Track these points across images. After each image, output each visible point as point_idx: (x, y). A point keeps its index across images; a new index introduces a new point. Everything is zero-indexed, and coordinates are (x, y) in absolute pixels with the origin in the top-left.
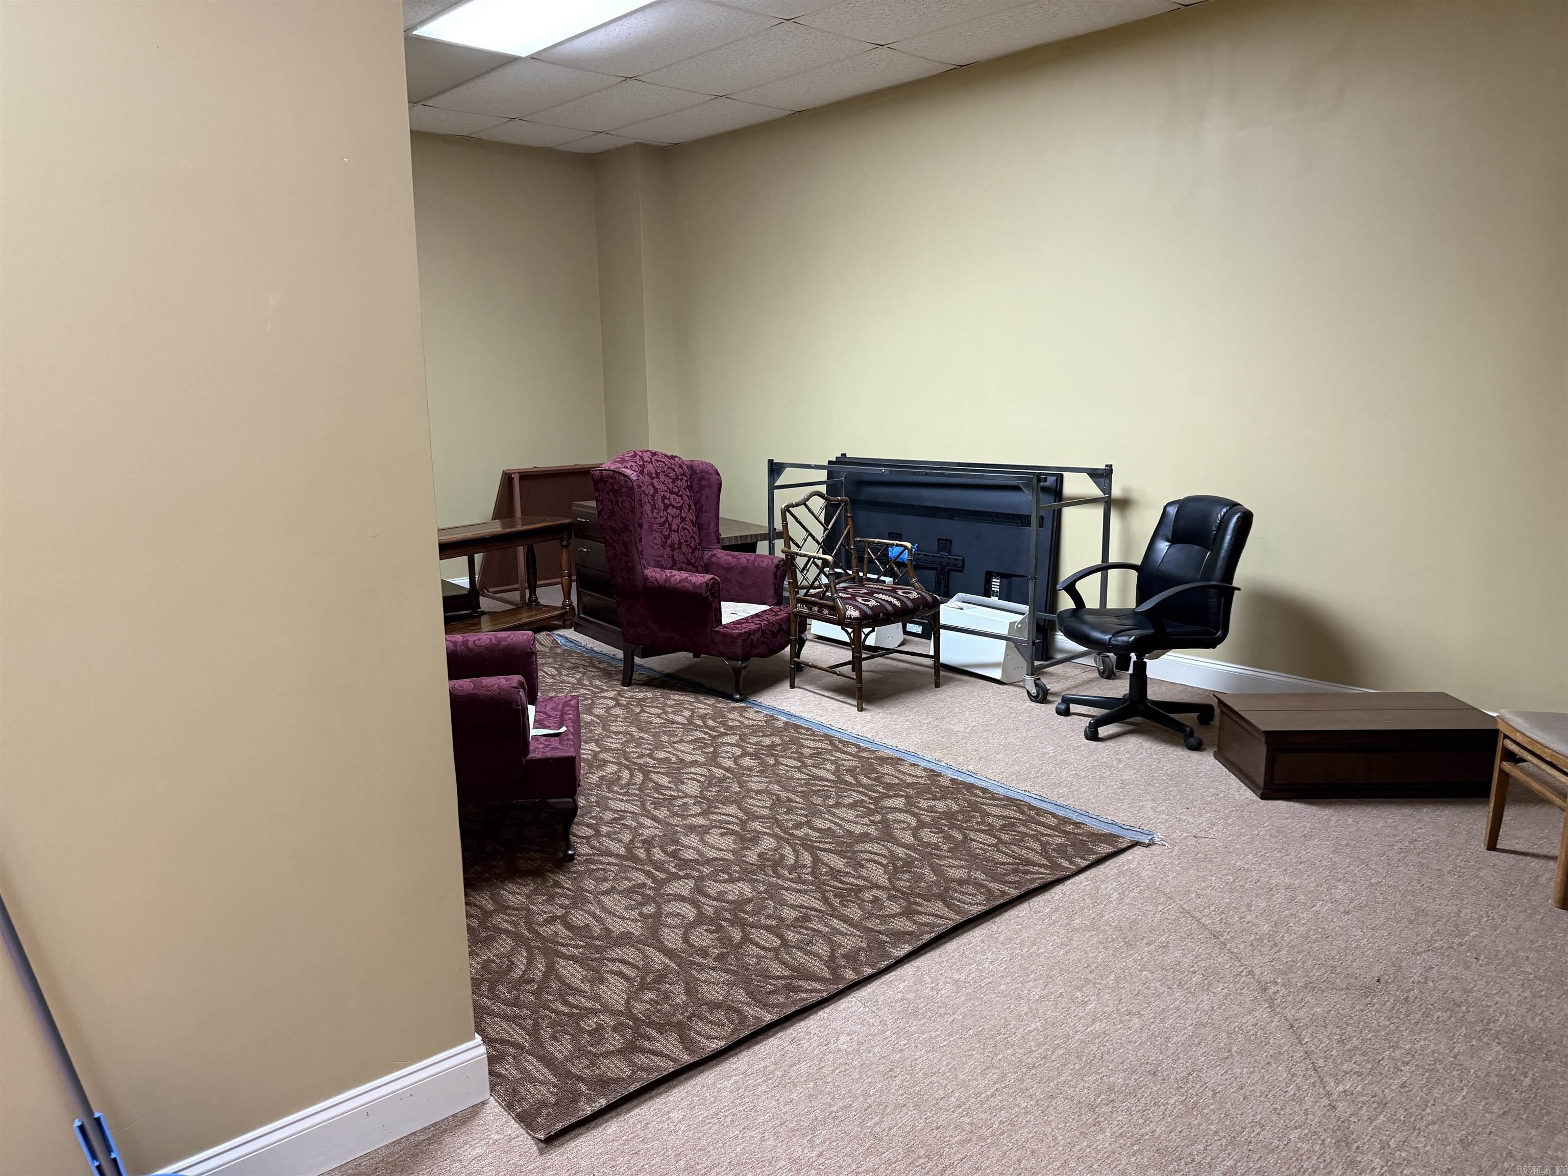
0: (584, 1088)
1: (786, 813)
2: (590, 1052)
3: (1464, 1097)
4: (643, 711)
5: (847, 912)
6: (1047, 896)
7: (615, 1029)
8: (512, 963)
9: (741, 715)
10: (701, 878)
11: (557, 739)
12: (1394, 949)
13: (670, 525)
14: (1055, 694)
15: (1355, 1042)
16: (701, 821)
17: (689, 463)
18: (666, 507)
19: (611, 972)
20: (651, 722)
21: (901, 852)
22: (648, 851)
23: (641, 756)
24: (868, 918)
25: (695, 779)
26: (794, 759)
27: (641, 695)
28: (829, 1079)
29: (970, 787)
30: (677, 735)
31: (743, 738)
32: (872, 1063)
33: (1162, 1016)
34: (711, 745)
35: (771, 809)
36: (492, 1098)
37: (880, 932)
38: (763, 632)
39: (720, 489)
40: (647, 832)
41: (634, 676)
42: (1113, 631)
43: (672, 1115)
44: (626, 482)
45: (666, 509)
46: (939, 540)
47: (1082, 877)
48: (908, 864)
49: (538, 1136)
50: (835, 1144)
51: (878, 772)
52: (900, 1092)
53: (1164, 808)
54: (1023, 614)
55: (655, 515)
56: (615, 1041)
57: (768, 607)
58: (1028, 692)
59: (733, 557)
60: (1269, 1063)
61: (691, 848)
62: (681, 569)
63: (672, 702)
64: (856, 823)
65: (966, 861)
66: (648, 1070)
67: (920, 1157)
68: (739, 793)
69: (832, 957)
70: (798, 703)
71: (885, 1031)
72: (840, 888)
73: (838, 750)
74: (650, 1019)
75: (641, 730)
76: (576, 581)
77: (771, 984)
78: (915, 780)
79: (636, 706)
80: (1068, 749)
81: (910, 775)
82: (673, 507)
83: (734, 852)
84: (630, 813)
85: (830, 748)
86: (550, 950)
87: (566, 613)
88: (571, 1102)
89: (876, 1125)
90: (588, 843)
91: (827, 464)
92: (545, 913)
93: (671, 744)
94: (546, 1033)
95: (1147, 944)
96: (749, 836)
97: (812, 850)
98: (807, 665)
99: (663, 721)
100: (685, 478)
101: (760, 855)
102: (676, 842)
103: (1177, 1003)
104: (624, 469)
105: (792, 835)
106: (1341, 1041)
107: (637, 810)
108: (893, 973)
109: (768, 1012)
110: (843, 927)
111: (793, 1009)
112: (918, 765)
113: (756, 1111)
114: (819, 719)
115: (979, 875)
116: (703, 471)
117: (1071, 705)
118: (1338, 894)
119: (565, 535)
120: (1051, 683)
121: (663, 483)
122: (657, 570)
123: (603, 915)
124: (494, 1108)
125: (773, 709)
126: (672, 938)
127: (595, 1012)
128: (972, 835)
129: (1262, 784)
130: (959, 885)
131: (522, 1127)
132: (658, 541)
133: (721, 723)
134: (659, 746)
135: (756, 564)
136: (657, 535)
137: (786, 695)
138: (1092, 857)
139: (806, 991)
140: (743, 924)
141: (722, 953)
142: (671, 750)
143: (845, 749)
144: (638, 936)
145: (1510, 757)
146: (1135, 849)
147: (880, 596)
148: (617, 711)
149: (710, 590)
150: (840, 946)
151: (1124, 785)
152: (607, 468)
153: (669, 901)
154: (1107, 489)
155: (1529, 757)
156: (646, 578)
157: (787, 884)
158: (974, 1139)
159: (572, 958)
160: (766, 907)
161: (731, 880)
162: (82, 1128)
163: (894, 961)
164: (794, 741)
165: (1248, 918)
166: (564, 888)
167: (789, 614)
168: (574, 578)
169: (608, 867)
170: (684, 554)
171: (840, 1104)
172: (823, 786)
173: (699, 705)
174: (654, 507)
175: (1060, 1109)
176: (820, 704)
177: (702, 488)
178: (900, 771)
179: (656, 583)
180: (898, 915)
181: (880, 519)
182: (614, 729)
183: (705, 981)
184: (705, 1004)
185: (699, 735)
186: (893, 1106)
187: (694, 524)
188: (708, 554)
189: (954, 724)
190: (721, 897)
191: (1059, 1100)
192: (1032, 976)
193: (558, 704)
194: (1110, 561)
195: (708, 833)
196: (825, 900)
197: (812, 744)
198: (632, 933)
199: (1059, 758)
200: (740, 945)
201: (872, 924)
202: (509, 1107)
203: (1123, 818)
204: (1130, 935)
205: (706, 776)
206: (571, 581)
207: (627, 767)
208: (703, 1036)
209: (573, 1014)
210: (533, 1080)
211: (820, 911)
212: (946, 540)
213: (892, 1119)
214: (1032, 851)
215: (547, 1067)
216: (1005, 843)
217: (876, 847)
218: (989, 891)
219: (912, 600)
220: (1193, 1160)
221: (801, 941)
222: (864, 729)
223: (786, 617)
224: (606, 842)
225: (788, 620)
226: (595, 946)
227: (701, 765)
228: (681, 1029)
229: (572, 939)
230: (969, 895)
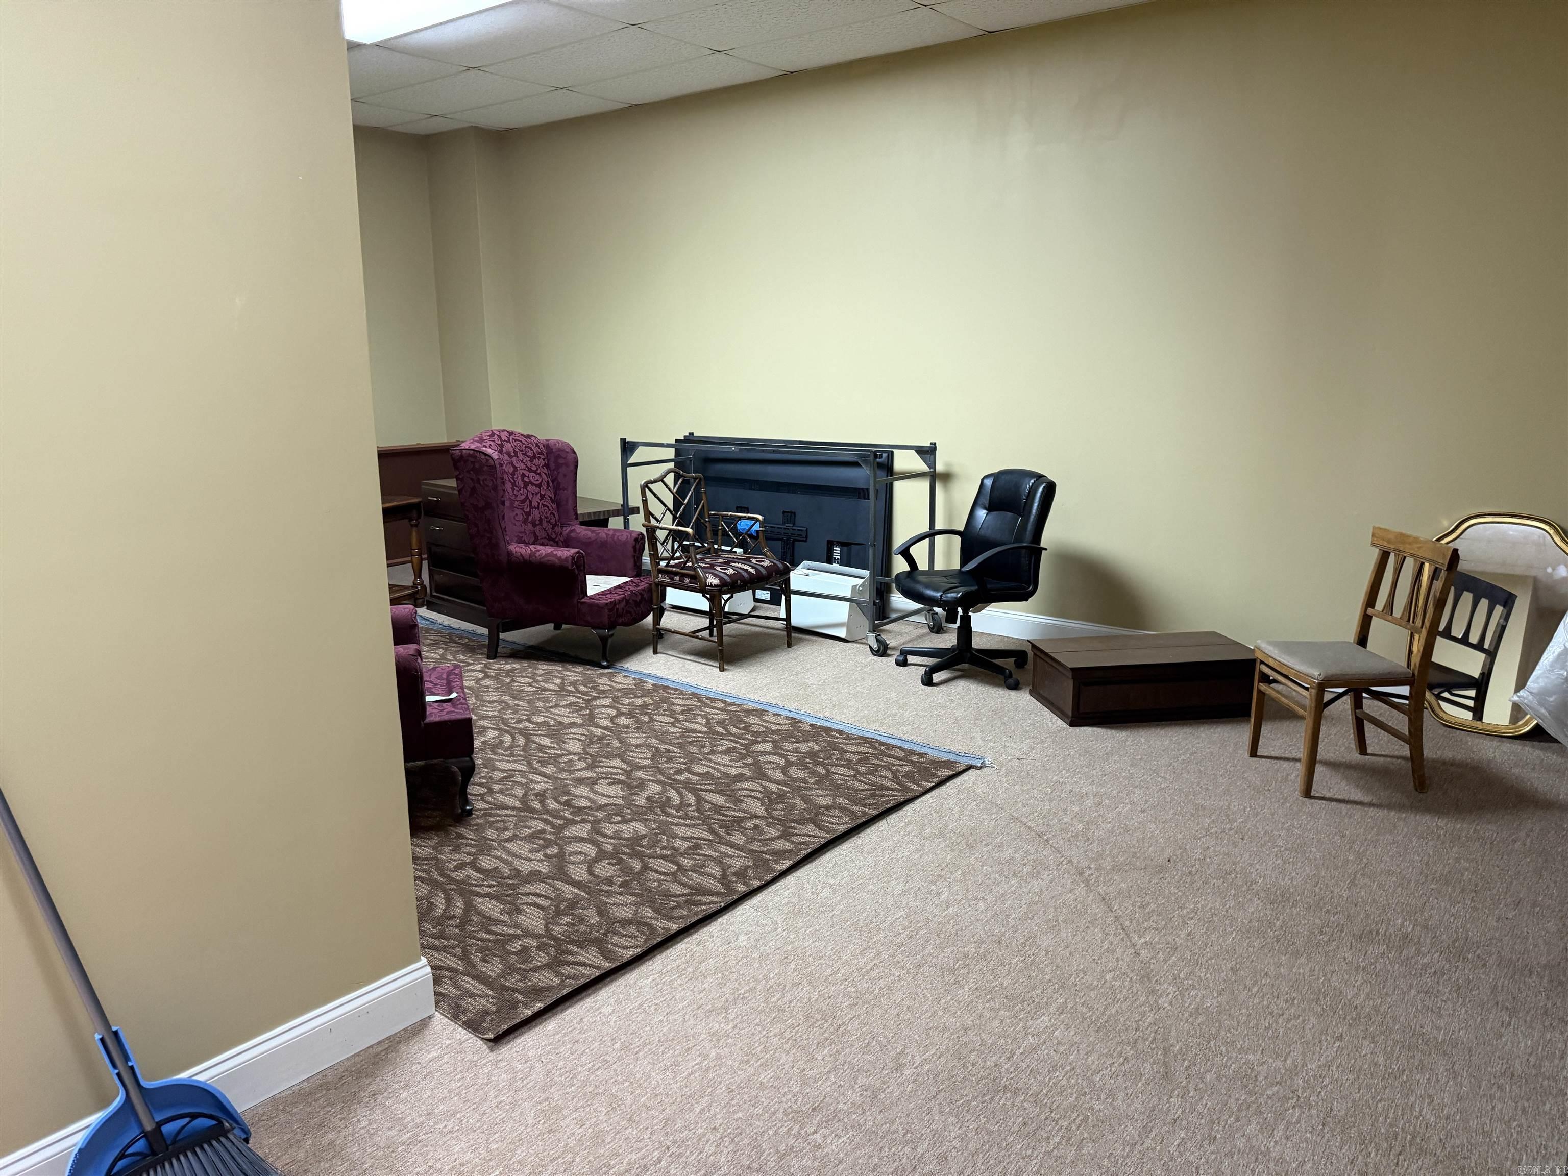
0: (520, 997)
1: (666, 762)
2: (520, 969)
3: (1233, 939)
4: (513, 681)
5: (732, 839)
6: (901, 813)
7: (538, 948)
8: (432, 904)
9: (610, 680)
10: (597, 822)
11: (449, 704)
12: (1180, 836)
13: (530, 502)
14: (894, 649)
15: (1153, 906)
16: (588, 774)
17: (545, 442)
18: (526, 485)
19: (527, 904)
20: (523, 691)
21: (773, 787)
22: (542, 802)
23: (519, 721)
24: (751, 842)
25: (576, 739)
26: (667, 715)
27: (508, 667)
28: (734, 970)
29: (828, 730)
30: (552, 701)
31: (615, 700)
32: (769, 954)
33: (1002, 899)
34: (587, 708)
35: (652, 760)
36: (437, 1013)
37: (763, 852)
38: (627, 602)
39: (576, 467)
40: (538, 787)
41: (500, 650)
42: (943, 589)
43: (603, 1010)
44: (487, 460)
45: (525, 487)
46: (784, 512)
47: (928, 796)
48: (781, 796)
49: (487, 1036)
50: (746, 1017)
51: (745, 723)
52: (796, 974)
53: (991, 737)
54: (863, 578)
55: (515, 492)
56: (542, 958)
57: (629, 579)
58: (871, 647)
59: (593, 532)
60: (1087, 927)
61: (582, 797)
62: (543, 544)
63: (541, 672)
64: (731, 766)
65: (830, 790)
66: (575, 977)
67: (817, 1020)
68: (620, 748)
69: (724, 876)
70: (663, 667)
71: (776, 929)
72: (724, 820)
73: (707, 706)
74: (569, 937)
75: (514, 698)
76: (428, 559)
77: (673, 901)
78: (779, 727)
79: (505, 677)
80: (908, 694)
81: (774, 723)
82: (533, 484)
83: (623, 798)
84: (518, 771)
85: (699, 704)
86: (465, 890)
87: (417, 592)
88: (511, 1009)
89: (778, 1000)
90: (483, 800)
91: (674, 442)
92: (454, 860)
93: (547, 709)
94: (476, 958)
95: (985, 845)
96: (634, 783)
97: (694, 791)
98: (669, 631)
99: (535, 689)
100: (542, 457)
101: (648, 799)
102: (568, 793)
103: (1013, 888)
104: (484, 448)
105: (675, 780)
106: (1142, 907)
107: (524, 768)
108: (778, 884)
109: (674, 923)
110: (730, 851)
111: (697, 918)
112: (781, 715)
113: (675, 1000)
114: (684, 680)
115: (843, 801)
116: (559, 450)
117: (908, 657)
118: (1135, 798)
119: (415, 514)
120: (889, 639)
121: (522, 462)
122: (522, 545)
123: (510, 859)
124: (440, 1021)
125: (641, 673)
126: (578, 872)
127: (518, 937)
128: (833, 769)
129: (1070, 714)
130: (827, 810)
131: (470, 1032)
132: (520, 518)
133: (592, 688)
134: (536, 711)
135: (616, 538)
136: (518, 512)
137: (651, 660)
138: (936, 780)
139: (705, 904)
140: (641, 856)
141: (626, 881)
142: (548, 714)
143: (712, 705)
144: (546, 873)
145: (1265, 679)
146: (970, 771)
147: (737, 565)
148: (487, 682)
149: (576, 563)
150: (730, 866)
151: (957, 720)
152: (467, 447)
153: (570, 843)
154: (932, 464)
155: (1280, 678)
156: (510, 554)
157: (676, 821)
158: (860, 1002)
159: (488, 895)
160: (660, 841)
161: (625, 821)
162: (102, 1040)
163: (778, 873)
164: (664, 700)
165: (1065, 820)
166: (468, 839)
167: (651, 585)
168: (425, 556)
169: (506, 818)
170: (545, 529)
171: (747, 988)
172: (696, 737)
173: (568, 673)
174: (514, 485)
175: (927, 975)
176: (684, 666)
177: (558, 466)
178: (765, 721)
179: (521, 558)
180: (777, 838)
181: (728, 494)
182: (488, 699)
183: (614, 904)
184: (617, 922)
185: (574, 699)
186: (791, 985)
187: (553, 501)
188: (566, 530)
189: (808, 678)
190: (617, 835)
191: (926, 969)
192: (894, 877)
193: (443, 674)
194: (936, 528)
195: (597, 784)
196: (712, 831)
197: (681, 702)
198: (539, 871)
199: (901, 702)
200: (641, 873)
201: (756, 846)
202: (455, 1018)
203: (958, 747)
204: (971, 839)
205: (586, 736)
206: (422, 560)
207: (506, 731)
208: (619, 947)
209: (498, 940)
210: (472, 995)
211: (709, 840)
212: (791, 513)
213: (791, 995)
214: (885, 778)
215: (482, 984)
216: (862, 774)
217: (751, 785)
218: (853, 812)
219: (766, 568)
220: (1033, 1002)
221: (696, 865)
222: (728, 686)
223: (648, 587)
224: (501, 797)
225: (649, 590)
226: (508, 885)
227: (580, 726)
228: (600, 944)
229: (484, 880)
230: (836, 817)
